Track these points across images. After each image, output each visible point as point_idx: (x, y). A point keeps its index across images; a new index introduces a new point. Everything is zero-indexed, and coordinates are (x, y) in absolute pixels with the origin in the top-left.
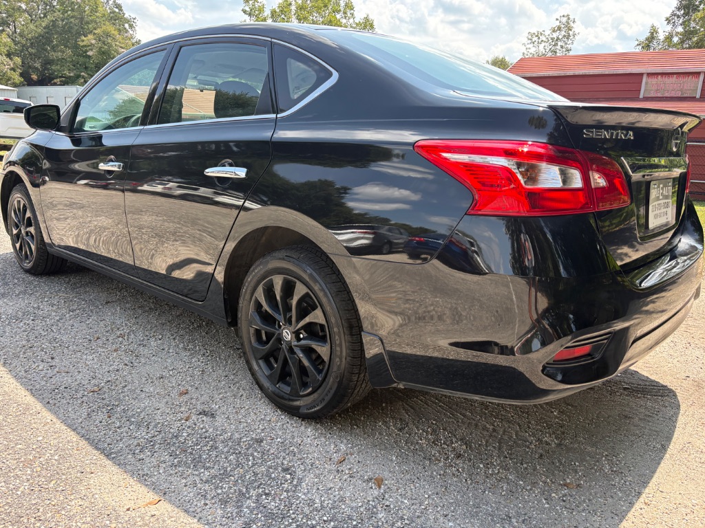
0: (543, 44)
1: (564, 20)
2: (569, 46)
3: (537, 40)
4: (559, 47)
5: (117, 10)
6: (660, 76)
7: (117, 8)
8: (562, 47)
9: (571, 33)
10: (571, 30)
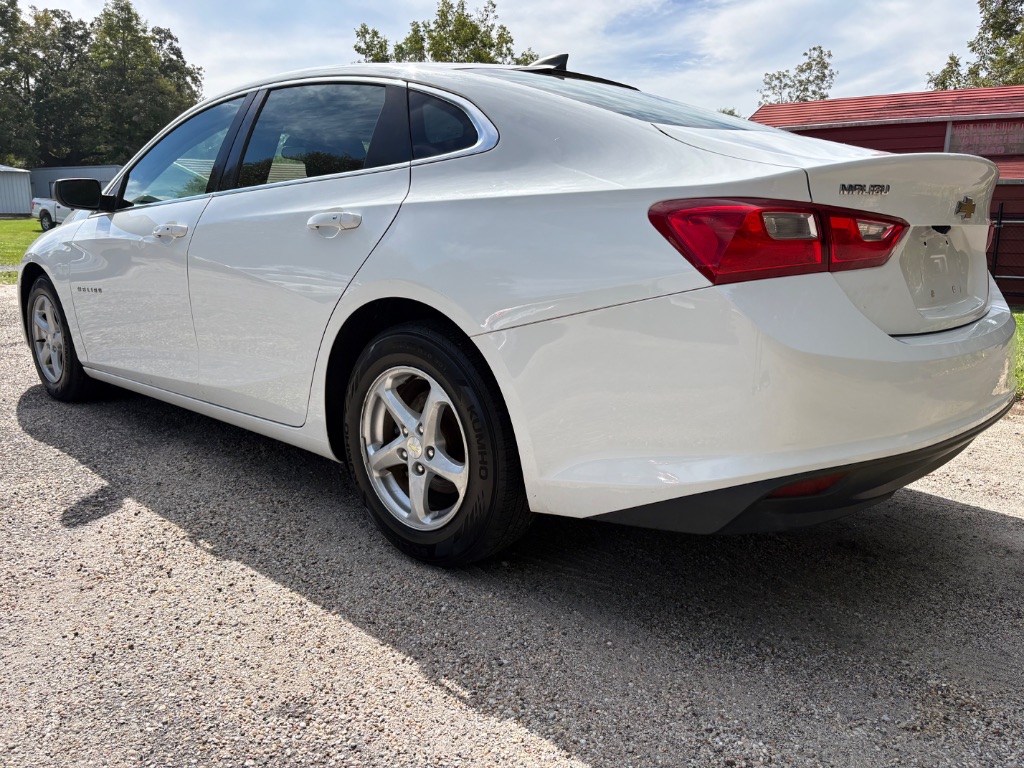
0: (787, 90)
1: (815, 54)
2: (825, 92)
3: (778, 84)
4: (810, 93)
5: (174, 57)
6: (971, 126)
7: (174, 54)
8: (814, 93)
9: (827, 72)
10: (826, 68)
